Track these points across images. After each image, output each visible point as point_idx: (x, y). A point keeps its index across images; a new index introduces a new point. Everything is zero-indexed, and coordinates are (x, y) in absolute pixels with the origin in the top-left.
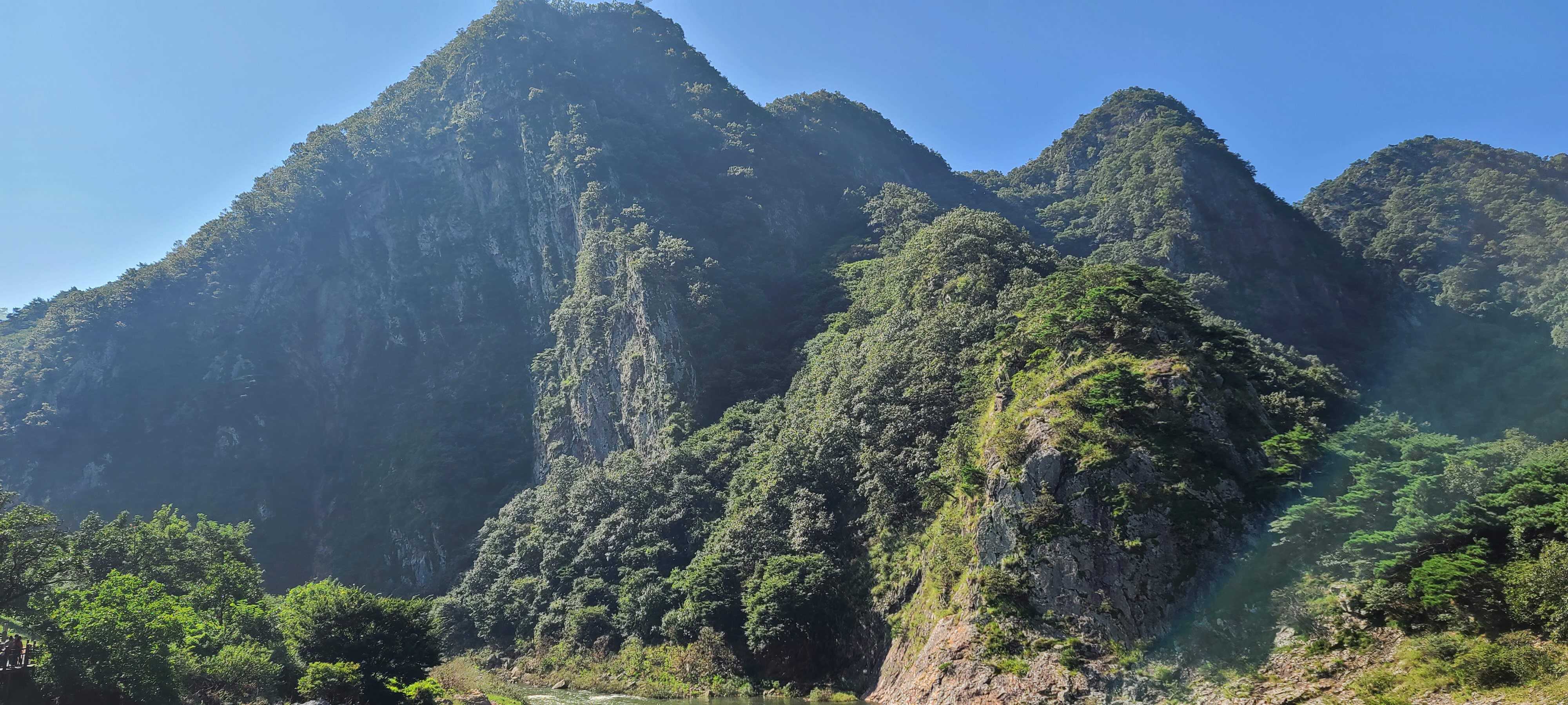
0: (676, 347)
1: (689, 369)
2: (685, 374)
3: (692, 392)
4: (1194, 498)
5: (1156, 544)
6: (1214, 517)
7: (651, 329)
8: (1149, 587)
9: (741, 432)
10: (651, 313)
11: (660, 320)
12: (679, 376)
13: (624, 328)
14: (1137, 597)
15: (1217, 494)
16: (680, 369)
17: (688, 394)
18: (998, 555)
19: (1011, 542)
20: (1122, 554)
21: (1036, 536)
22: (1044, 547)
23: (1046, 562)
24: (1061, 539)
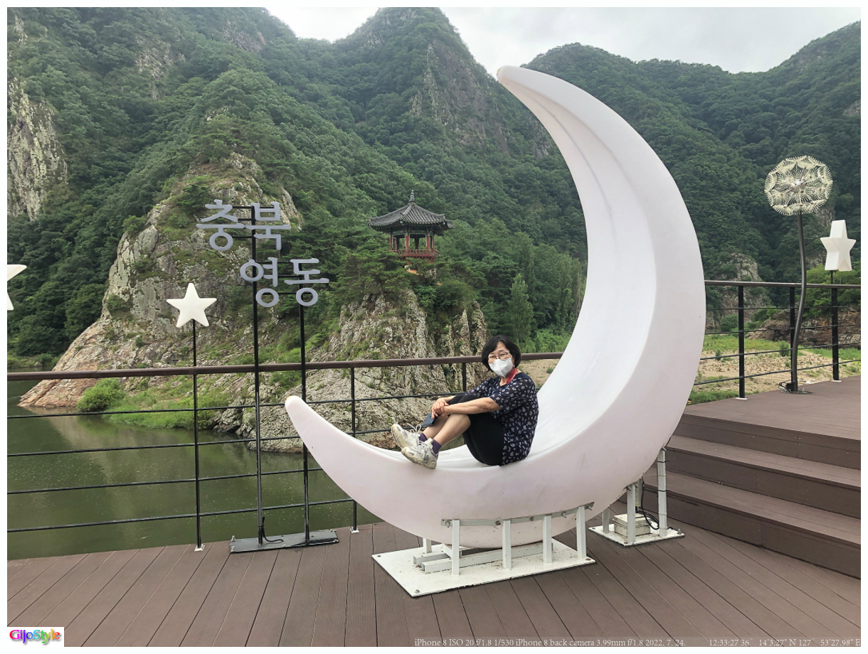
0: (52, 147)
1: (62, 162)
2: (59, 165)
3: (63, 178)
4: (223, 257)
5: (197, 282)
6: (232, 268)
7: (35, 133)
9: (90, 206)
10: (35, 122)
11: (41, 127)
12: (54, 167)
13: (18, 131)
15: (236, 255)
16: (55, 162)
17: (61, 179)
18: (119, 287)
19: (126, 279)
20: (179, 287)
21: (138, 278)
22: (142, 283)
23: (141, 291)
24: (150, 278)
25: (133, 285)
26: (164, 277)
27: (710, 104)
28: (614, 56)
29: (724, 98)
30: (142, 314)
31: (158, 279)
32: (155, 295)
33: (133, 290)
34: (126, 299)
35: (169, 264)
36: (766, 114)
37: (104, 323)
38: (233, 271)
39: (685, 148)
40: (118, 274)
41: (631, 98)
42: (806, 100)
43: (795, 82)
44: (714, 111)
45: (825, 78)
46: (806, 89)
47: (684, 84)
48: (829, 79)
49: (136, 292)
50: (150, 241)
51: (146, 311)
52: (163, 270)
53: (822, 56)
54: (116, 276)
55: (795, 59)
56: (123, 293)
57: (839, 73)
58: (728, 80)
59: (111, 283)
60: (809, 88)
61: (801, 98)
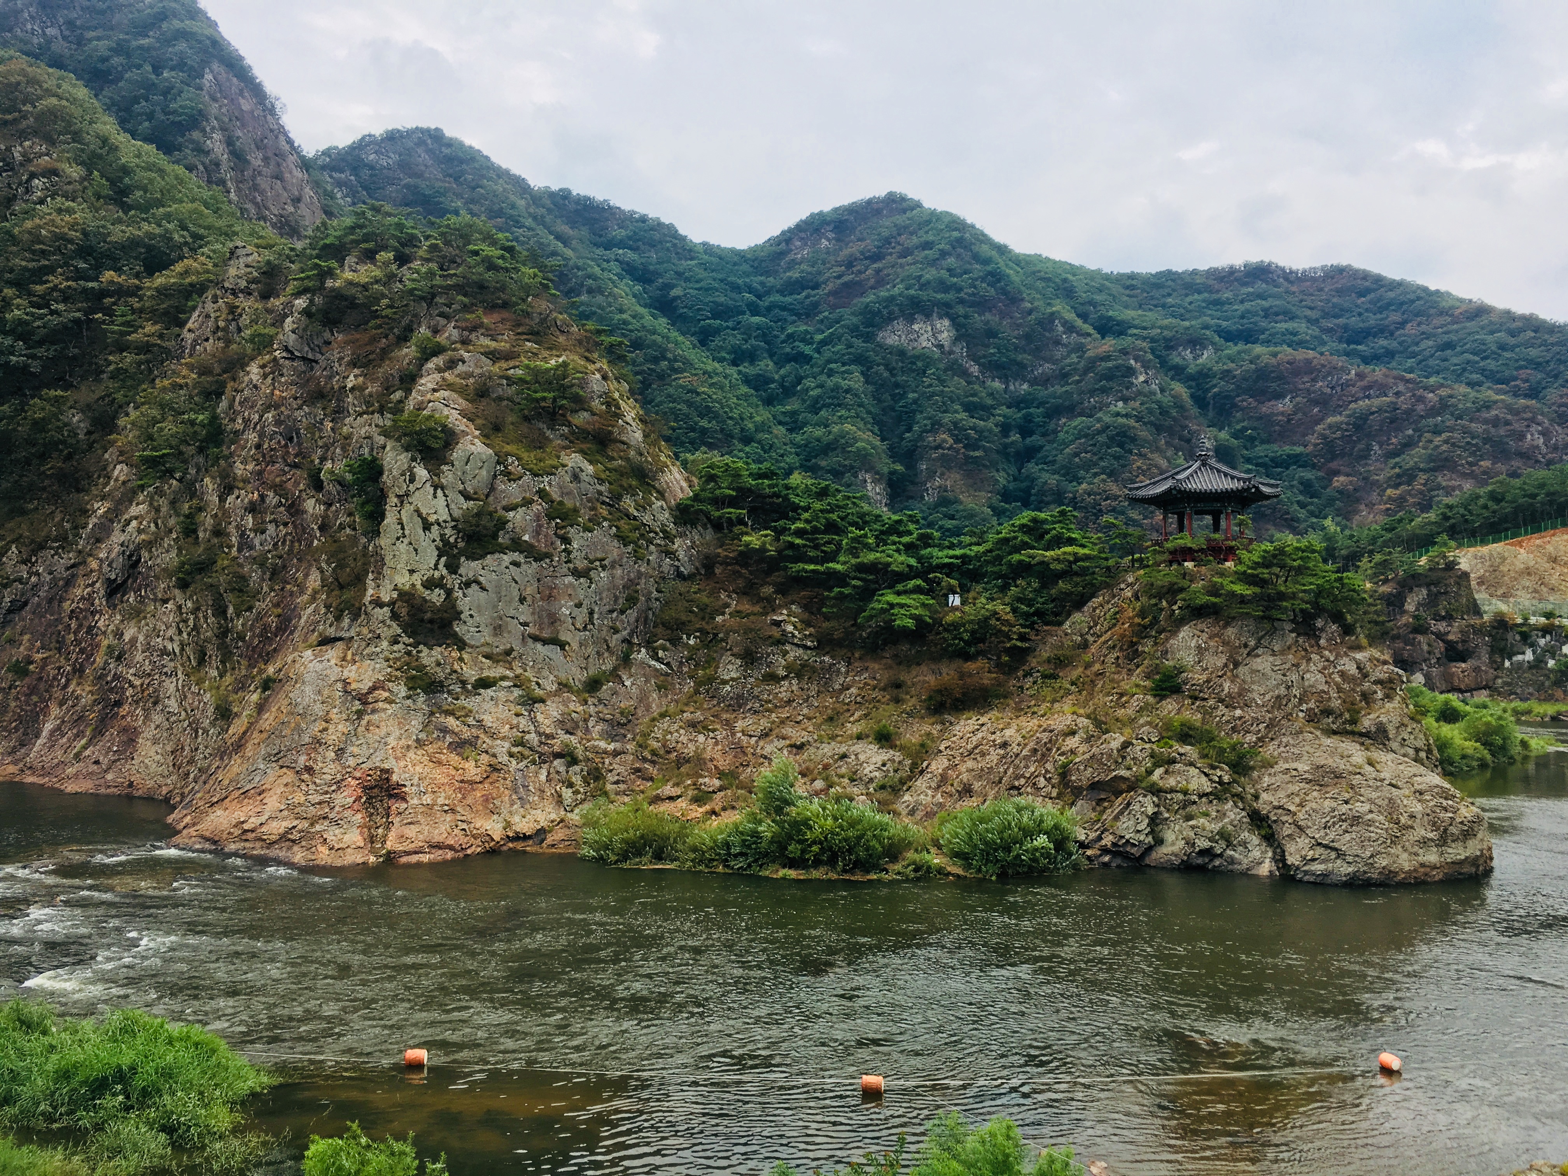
5: (604, 568)
8: (596, 616)
14: (585, 628)
18: (412, 572)
19: (431, 556)
20: (570, 579)
21: (462, 553)
22: (475, 565)
23: (478, 583)
24: (497, 555)
25: (453, 568)
26: (535, 554)
27: (669, 287)
28: (499, 167)
29: (687, 280)
30: (486, 636)
31: (516, 556)
32: (516, 594)
33: (452, 581)
34: (437, 597)
35: (540, 526)
36: (756, 319)
37: (386, 653)
38: (652, 548)
39: (664, 358)
40: (406, 541)
41: (554, 254)
42: (815, 305)
43: (795, 274)
44: (676, 298)
45: (839, 277)
46: (813, 288)
47: (621, 244)
48: (846, 279)
49: (468, 584)
50: (484, 472)
51: (498, 630)
52: (526, 538)
53: (828, 240)
54: (402, 547)
55: (787, 238)
56: (430, 584)
57: (860, 272)
58: (690, 251)
59: (387, 559)
60: (816, 286)
61: (808, 301)
